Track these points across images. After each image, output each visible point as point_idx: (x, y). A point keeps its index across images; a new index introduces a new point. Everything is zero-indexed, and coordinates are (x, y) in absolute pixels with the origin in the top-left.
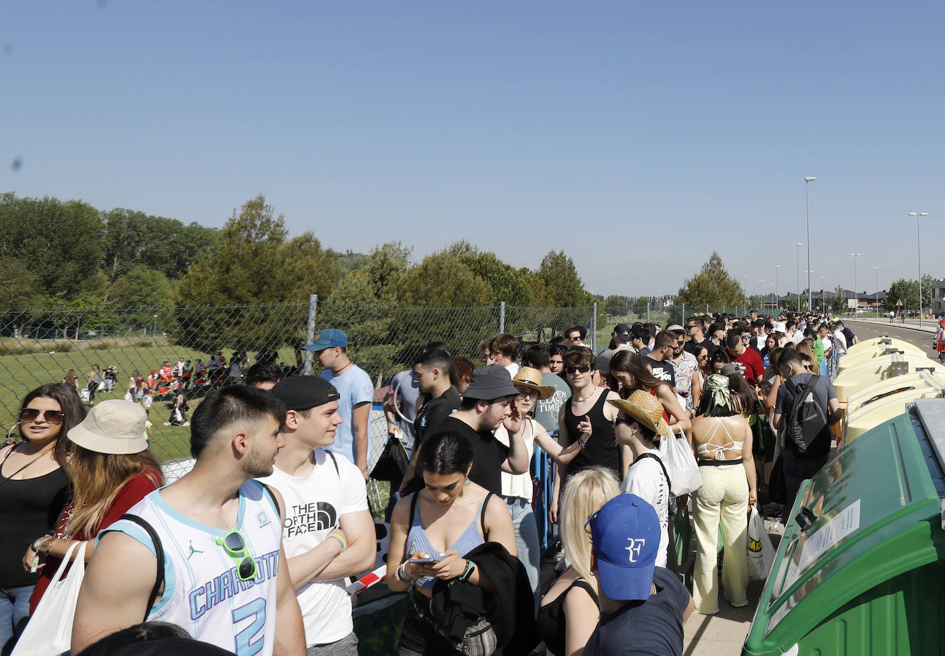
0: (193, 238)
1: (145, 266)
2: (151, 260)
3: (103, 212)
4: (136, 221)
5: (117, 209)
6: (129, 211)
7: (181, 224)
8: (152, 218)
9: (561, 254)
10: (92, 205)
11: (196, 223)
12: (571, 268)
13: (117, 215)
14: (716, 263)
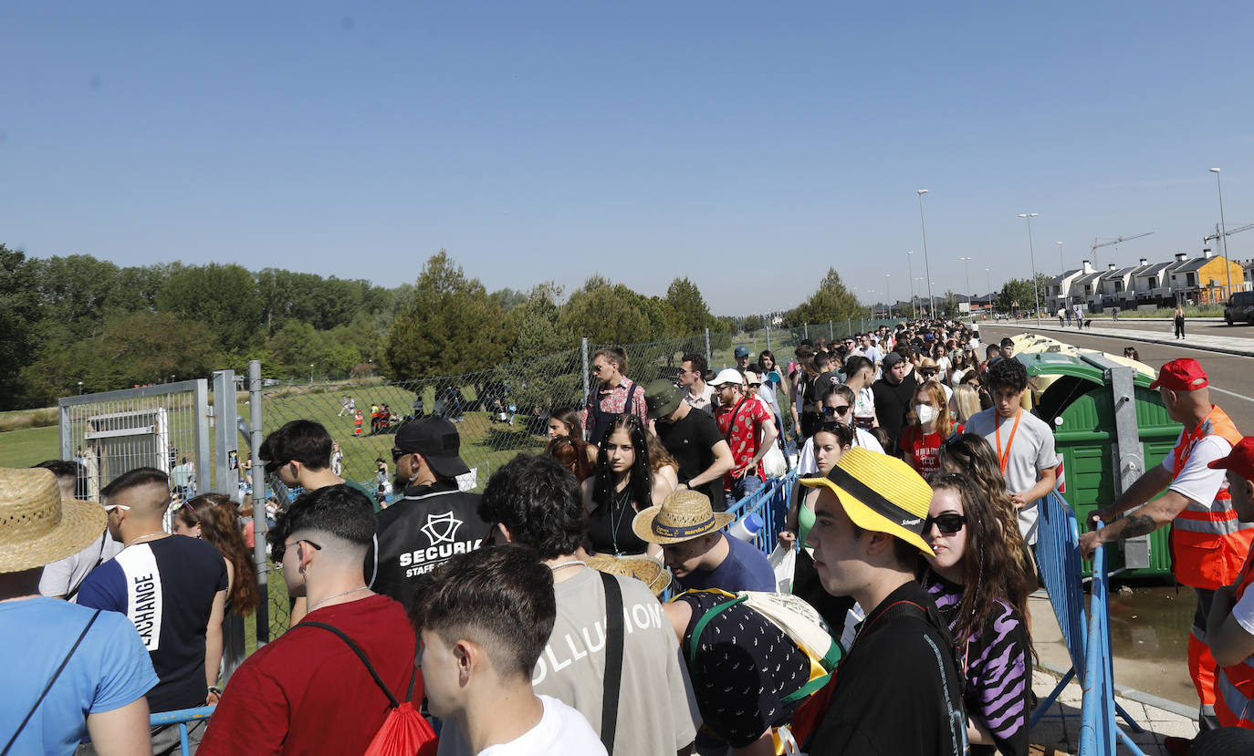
0: (332, 290)
1: (295, 319)
2: (300, 314)
3: (254, 274)
4: (283, 279)
5: (266, 269)
6: (277, 270)
7: (321, 278)
8: (296, 274)
9: (686, 281)
10: (245, 267)
11: (333, 276)
12: (696, 293)
13: (266, 275)
14: (833, 278)
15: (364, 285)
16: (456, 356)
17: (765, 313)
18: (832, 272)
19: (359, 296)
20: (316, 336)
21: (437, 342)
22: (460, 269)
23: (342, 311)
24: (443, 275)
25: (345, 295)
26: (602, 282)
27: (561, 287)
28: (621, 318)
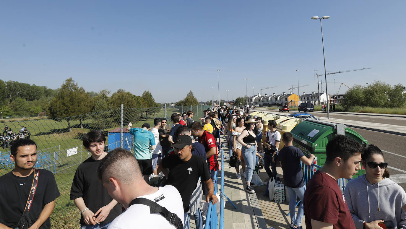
0: (33, 89)
1: (20, 97)
2: (21, 96)
3: (5, 82)
4: (16, 84)
5: (10, 81)
6: (13, 82)
7: (30, 85)
8: (21, 83)
9: (148, 92)
10: (2, 80)
11: (34, 85)
12: (151, 96)
13: (10, 83)
14: (191, 93)
15: (45, 88)
16: (73, 111)
17: (169, 103)
18: (191, 92)
19: (43, 91)
20: (27, 103)
21: (67, 106)
22: (77, 83)
23: (37, 95)
24: (71, 85)
25: (38, 91)
26: (122, 91)
27: (110, 91)
28: (128, 101)
